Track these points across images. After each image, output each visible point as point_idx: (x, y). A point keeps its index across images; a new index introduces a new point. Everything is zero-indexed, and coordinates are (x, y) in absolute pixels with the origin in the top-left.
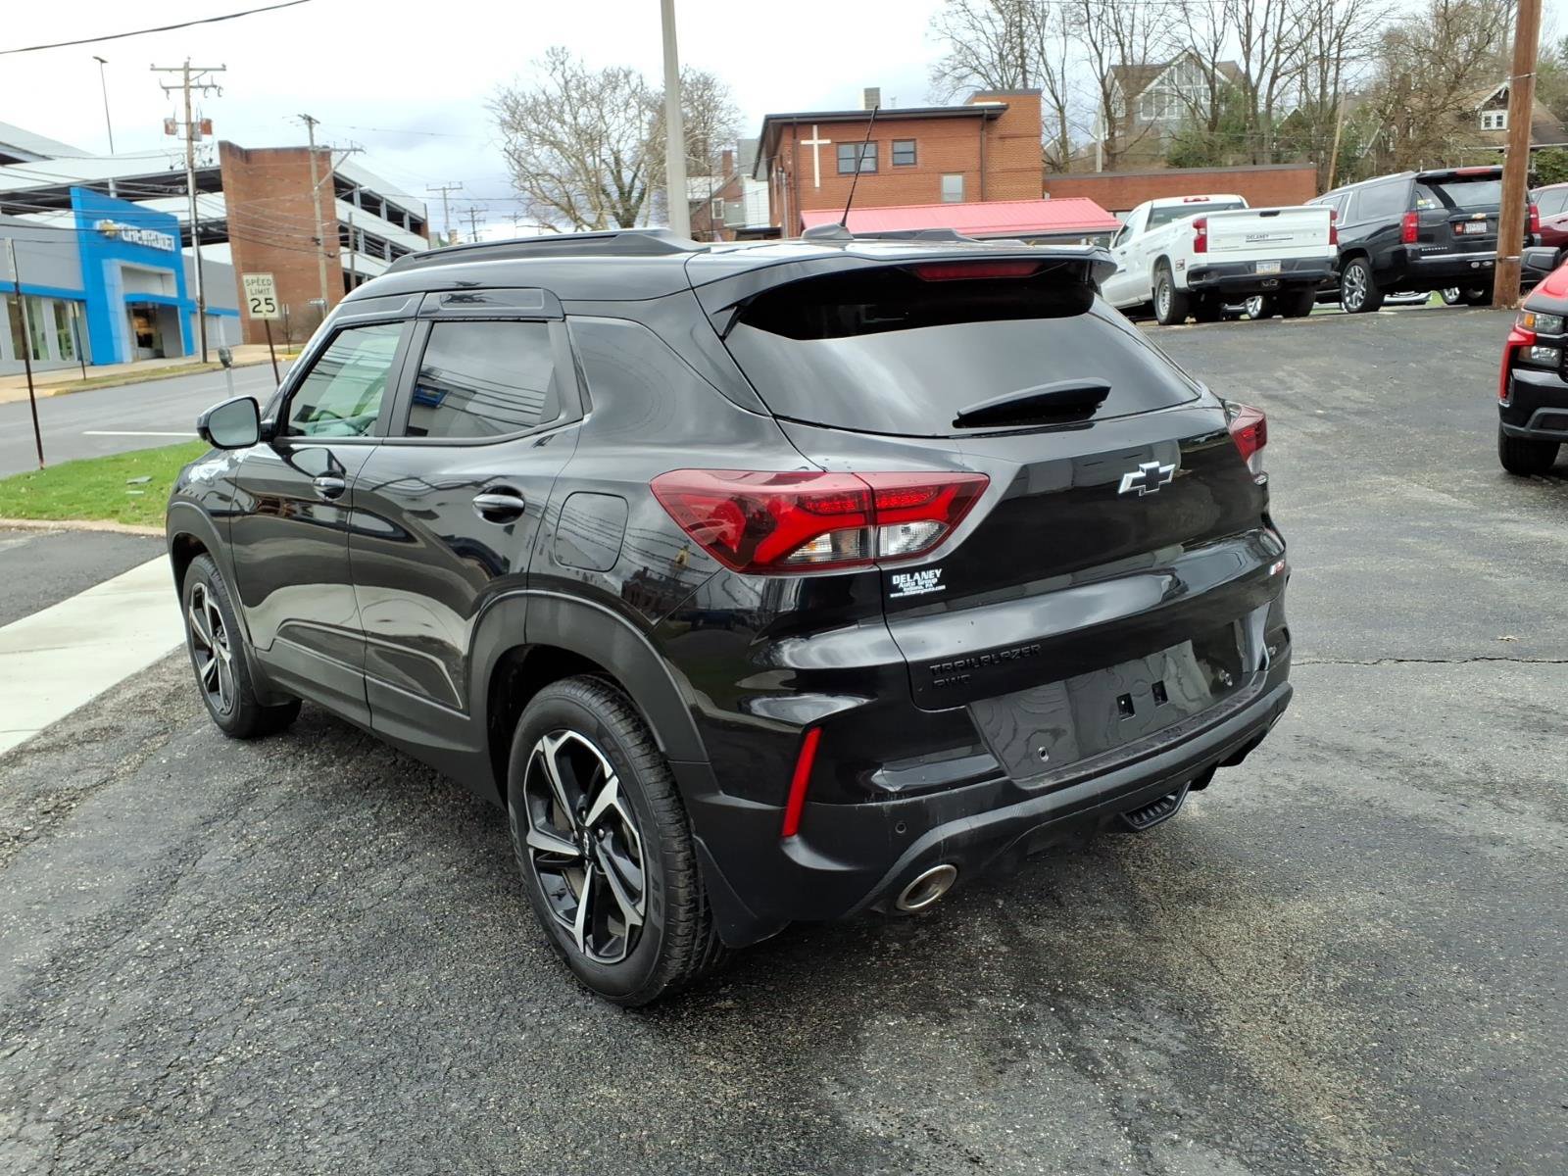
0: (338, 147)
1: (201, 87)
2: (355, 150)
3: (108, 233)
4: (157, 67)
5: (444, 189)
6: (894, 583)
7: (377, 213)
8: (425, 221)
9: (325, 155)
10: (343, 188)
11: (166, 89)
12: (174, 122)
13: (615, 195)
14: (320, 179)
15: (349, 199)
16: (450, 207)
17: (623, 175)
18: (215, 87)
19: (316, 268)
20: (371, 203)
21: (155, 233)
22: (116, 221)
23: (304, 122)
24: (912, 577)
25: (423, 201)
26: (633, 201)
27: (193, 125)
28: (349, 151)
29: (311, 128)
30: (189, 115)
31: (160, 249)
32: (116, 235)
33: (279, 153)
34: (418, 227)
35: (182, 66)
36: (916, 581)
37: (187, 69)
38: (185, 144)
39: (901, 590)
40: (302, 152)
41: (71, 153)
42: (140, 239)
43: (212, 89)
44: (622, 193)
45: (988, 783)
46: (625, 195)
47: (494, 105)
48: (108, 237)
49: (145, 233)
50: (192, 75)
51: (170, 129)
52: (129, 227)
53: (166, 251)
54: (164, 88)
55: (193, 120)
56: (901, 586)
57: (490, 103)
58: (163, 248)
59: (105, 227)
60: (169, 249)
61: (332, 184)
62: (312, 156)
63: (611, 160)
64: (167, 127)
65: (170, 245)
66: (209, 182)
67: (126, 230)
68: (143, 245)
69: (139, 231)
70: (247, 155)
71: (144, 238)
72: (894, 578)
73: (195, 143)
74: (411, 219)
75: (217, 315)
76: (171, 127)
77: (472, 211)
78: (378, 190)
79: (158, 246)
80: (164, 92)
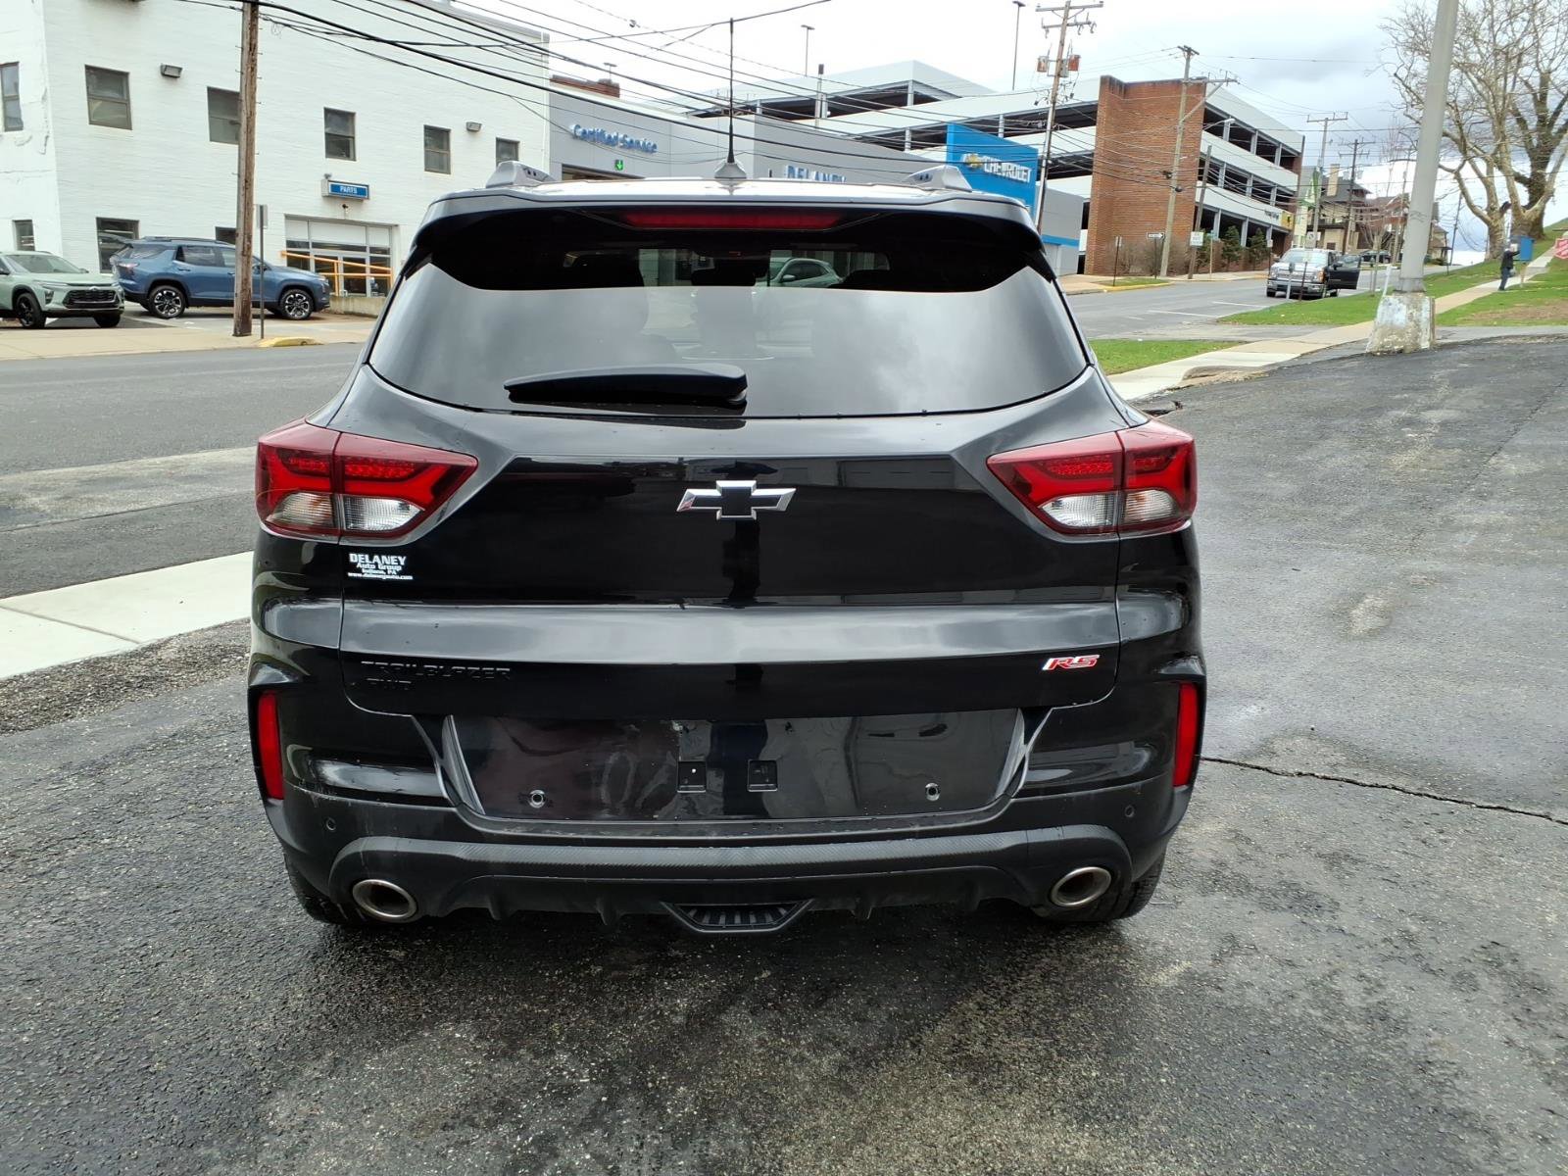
0: (1211, 78)
1: (1077, 24)
2: (1228, 81)
3: (971, 165)
4: (1042, 7)
5: (1327, 119)
6: (352, 560)
7: (1247, 147)
8: (1300, 154)
9: (1199, 86)
10: (1213, 121)
11: (1046, 28)
12: (1047, 60)
13: (1533, 123)
14: (1187, 110)
15: (1217, 132)
16: (1328, 140)
17: (1549, 99)
18: (1089, 23)
19: (1165, 202)
20: (1241, 136)
21: (1013, 165)
22: (981, 155)
23: (1181, 53)
24: (371, 559)
25: (1302, 133)
26: (1554, 130)
27: (1062, 61)
28: (1224, 81)
29: (1188, 59)
30: (1061, 53)
31: (1017, 181)
32: (978, 167)
33: (1156, 87)
34: (1290, 161)
35: (1063, 5)
36: (376, 564)
37: (1068, 7)
38: (1052, 80)
39: (359, 571)
40: (1177, 83)
41: (979, 91)
42: (1000, 170)
43: (1086, 26)
44: (1542, 120)
45: (426, 808)
46: (1545, 123)
47: (1395, 26)
48: (971, 169)
49: (1005, 165)
50: (1072, 12)
51: (1041, 67)
52: (992, 160)
53: (1022, 182)
54: (1044, 27)
55: (1064, 57)
56: (359, 565)
57: (1387, 23)
58: (1019, 179)
59: (971, 160)
60: (1025, 180)
61: (1201, 117)
62: (1185, 88)
63: (1535, 82)
64: (1039, 64)
65: (1025, 177)
66: (1074, 117)
67: (988, 163)
68: (1001, 177)
69: (1000, 163)
70: (1125, 89)
71: (1004, 169)
72: (351, 555)
73: (1061, 80)
74: (1284, 152)
75: (1058, 245)
76: (1043, 65)
77: (1356, 144)
78: (1252, 122)
79: (1014, 177)
80: (1044, 31)
